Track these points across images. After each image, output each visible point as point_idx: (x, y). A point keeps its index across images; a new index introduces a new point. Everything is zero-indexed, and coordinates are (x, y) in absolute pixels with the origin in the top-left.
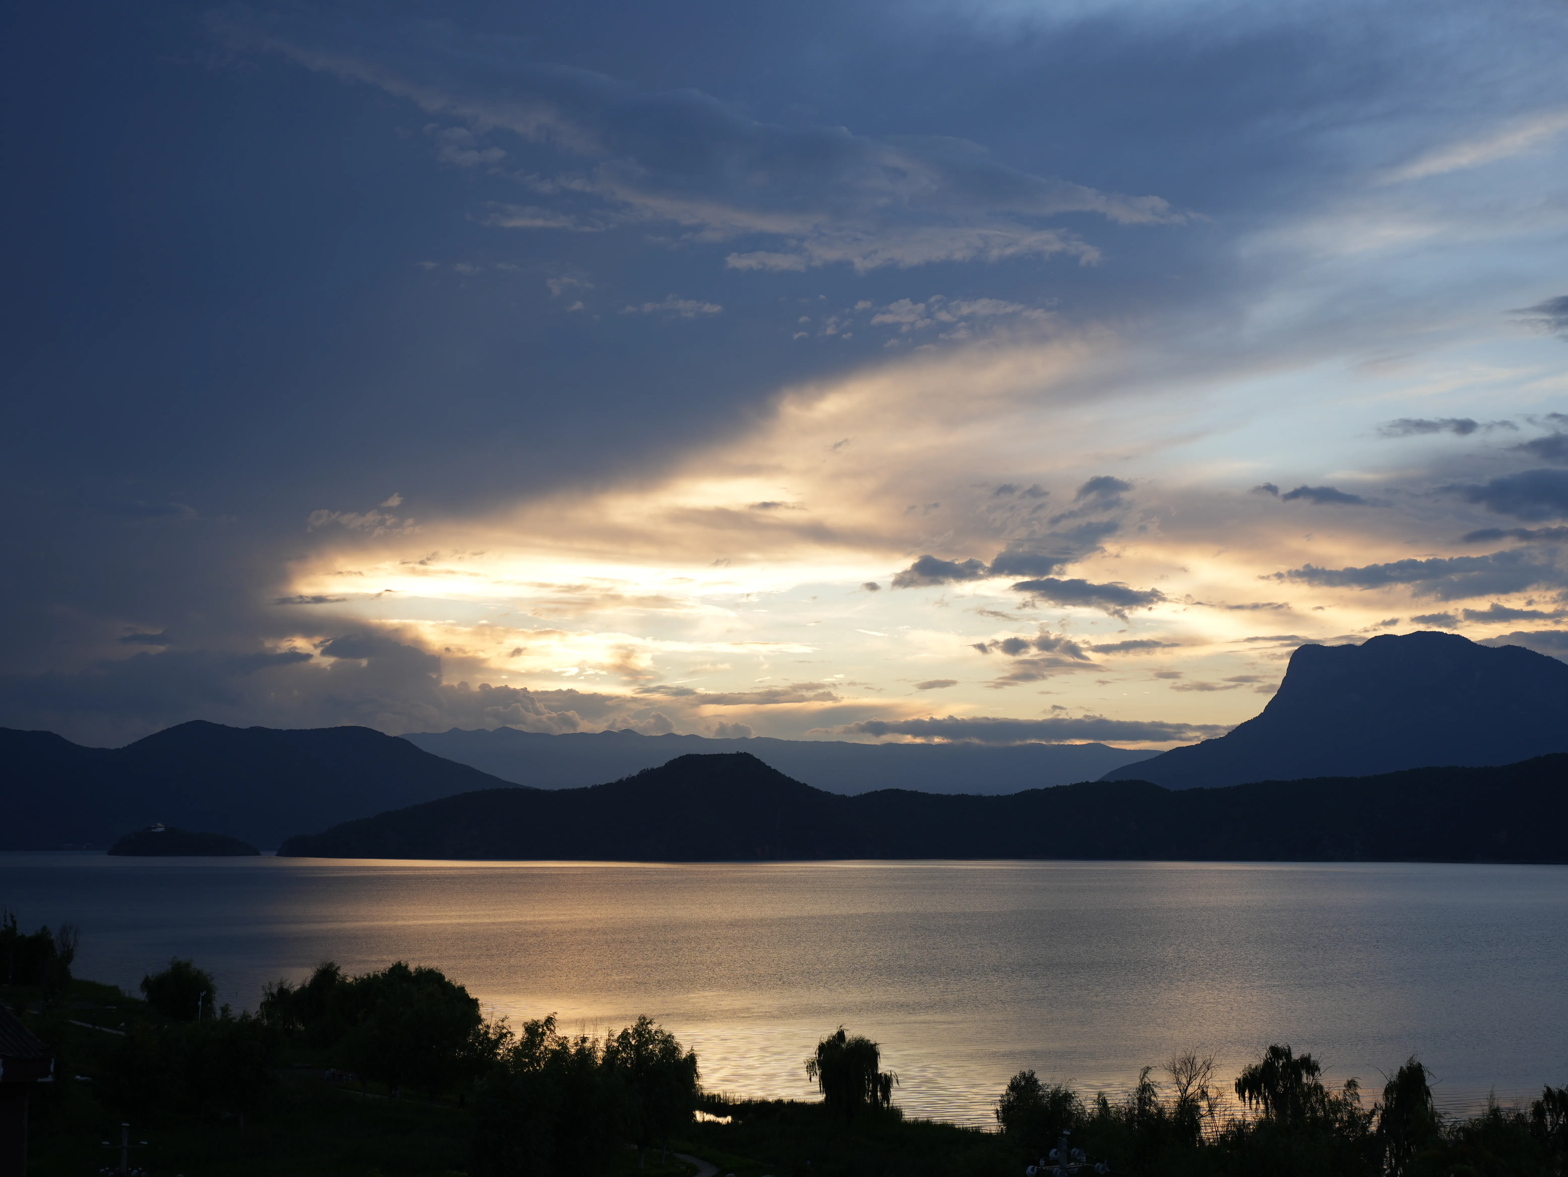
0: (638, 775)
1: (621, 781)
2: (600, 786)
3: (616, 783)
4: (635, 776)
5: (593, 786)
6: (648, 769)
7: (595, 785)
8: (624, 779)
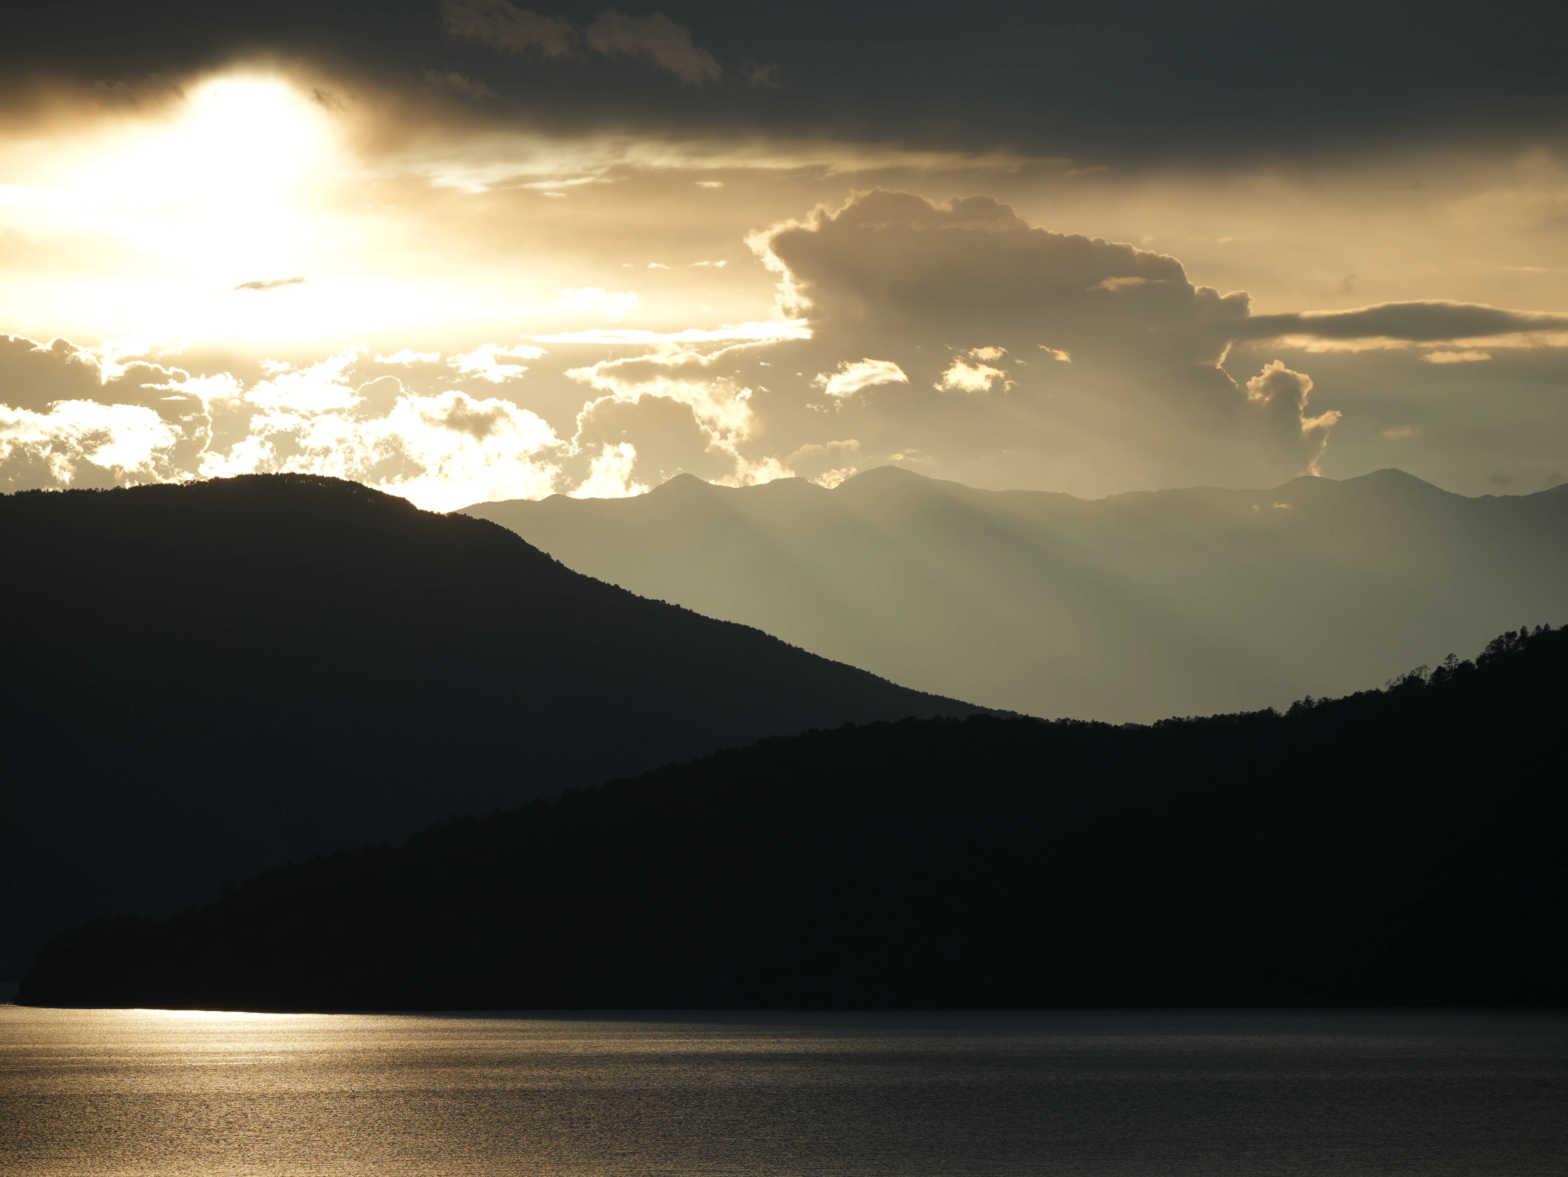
0: (1481, 660)
1: (1412, 682)
2: (1326, 704)
3: (1395, 691)
4: (1473, 661)
5: (1296, 705)
6: (1523, 631)
7: (1308, 701)
8: (1426, 676)
